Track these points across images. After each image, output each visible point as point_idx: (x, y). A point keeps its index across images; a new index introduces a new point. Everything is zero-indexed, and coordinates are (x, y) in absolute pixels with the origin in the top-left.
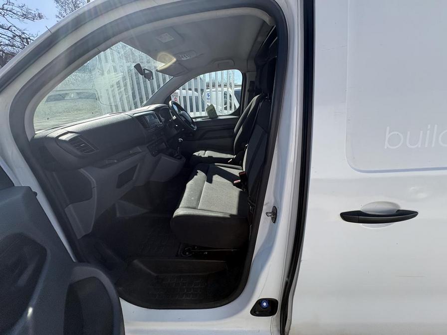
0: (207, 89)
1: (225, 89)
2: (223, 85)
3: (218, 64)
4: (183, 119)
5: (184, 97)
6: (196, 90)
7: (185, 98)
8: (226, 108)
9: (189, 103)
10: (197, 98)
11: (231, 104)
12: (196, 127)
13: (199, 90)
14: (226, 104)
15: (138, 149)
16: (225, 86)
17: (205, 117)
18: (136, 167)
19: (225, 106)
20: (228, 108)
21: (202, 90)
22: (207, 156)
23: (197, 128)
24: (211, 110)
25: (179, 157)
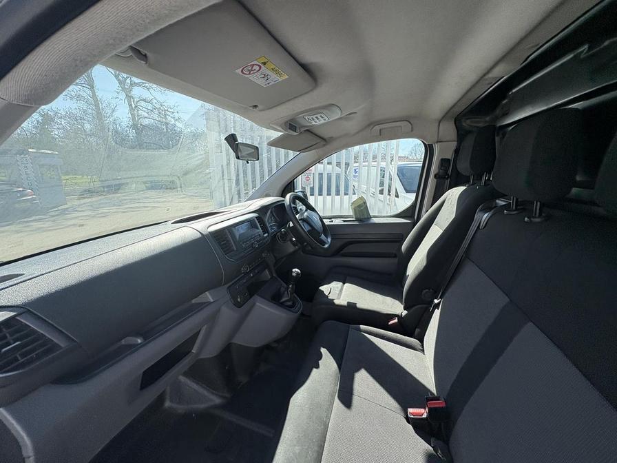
0: (355, 162)
1: (383, 164)
2: (379, 158)
3: (380, 130)
4: (307, 228)
5: (319, 174)
6: (338, 164)
7: (321, 175)
8: (381, 192)
9: (326, 183)
10: (338, 176)
11: (390, 187)
12: (329, 240)
13: (343, 166)
14: (382, 184)
15: (208, 296)
16: (384, 158)
17: (347, 217)
18: (197, 334)
19: (380, 188)
20: (386, 191)
21: (347, 164)
22: (345, 303)
23: (332, 239)
24: (359, 206)
25: (289, 303)
